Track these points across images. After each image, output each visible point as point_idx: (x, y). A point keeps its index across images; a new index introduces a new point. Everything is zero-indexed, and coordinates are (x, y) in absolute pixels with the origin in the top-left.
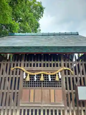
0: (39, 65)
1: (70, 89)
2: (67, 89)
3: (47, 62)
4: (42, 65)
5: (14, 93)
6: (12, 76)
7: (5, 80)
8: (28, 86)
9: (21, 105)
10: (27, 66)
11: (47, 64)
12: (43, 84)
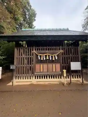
0: (45, 49)
1: (65, 64)
2: (63, 64)
3: (51, 47)
4: (47, 49)
5: (30, 67)
6: (28, 56)
7: (24, 59)
8: (38, 63)
9: (35, 73)
10: (38, 50)
11: (53, 48)
12: (48, 61)
